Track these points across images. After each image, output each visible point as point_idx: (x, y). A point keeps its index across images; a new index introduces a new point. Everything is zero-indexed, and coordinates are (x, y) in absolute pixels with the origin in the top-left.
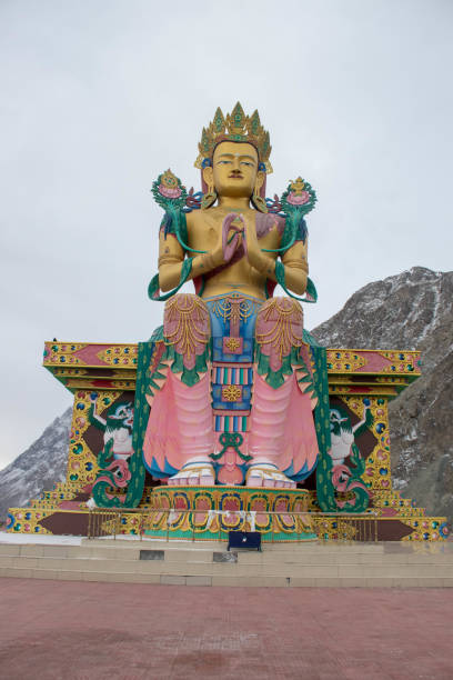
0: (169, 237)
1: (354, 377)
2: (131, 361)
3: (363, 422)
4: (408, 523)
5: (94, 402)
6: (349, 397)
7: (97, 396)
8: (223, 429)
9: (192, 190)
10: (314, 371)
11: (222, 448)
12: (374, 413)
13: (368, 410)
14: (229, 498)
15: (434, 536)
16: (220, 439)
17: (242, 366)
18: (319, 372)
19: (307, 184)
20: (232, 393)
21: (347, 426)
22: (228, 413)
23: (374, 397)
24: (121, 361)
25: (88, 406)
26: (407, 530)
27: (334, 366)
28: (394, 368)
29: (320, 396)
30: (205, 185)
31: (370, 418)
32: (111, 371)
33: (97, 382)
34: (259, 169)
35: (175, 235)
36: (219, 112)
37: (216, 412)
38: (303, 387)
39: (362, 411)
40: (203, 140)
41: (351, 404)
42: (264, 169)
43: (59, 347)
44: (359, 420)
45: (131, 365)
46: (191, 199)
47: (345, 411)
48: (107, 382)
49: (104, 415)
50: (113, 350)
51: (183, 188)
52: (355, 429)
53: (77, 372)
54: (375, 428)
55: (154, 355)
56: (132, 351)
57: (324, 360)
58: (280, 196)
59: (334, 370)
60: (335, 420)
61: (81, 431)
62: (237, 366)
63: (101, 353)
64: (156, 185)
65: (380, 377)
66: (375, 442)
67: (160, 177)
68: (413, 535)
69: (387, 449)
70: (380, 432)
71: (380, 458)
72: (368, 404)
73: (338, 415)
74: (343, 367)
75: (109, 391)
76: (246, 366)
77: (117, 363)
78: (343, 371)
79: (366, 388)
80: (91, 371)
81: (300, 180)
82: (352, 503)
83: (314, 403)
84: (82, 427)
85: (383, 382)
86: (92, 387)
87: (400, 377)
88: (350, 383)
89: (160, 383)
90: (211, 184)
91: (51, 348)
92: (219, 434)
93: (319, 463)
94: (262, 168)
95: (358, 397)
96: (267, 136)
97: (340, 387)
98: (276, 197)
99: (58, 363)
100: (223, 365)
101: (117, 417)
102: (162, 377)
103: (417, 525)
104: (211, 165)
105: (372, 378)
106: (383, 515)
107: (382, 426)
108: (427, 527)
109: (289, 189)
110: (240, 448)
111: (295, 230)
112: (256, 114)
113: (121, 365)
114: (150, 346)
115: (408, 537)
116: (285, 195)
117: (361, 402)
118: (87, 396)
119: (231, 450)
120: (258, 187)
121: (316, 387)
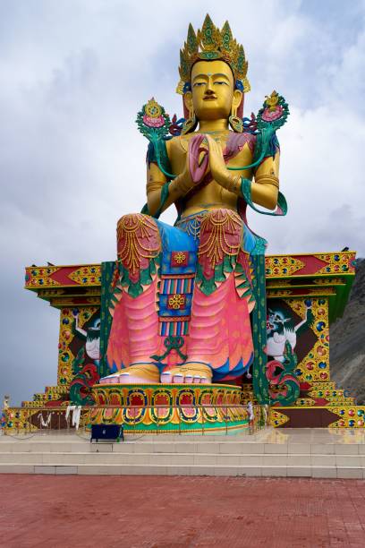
0: (153, 165)
1: (293, 281)
2: (97, 280)
3: (305, 321)
4: (335, 412)
5: (76, 317)
6: (291, 300)
7: (78, 312)
8: (167, 334)
9: (175, 116)
10: (252, 277)
11: (166, 350)
12: (314, 313)
13: (309, 311)
14: (160, 394)
15: (359, 423)
16: (165, 342)
17: (186, 277)
18: (257, 278)
19: (281, 98)
20: (175, 301)
21: (290, 325)
22: (172, 319)
23: (315, 298)
24: (89, 280)
25: (71, 321)
26: (335, 418)
27: (272, 271)
28: (329, 270)
29: (258, 300)
30: (186, 111)
31: (311, 317)
32: (83, 290)
33: (75, 300)
34: (235, 88)
35: (156, 163)
36: (191, 29)
37: (162, 320)
38: (241, 292)
39: (303, 311)
40: (181, 63)
41: (294, 305)
42: (242, 88)
43: (37, 272)
44: (302, 320)
45: (97, 282)
46: (175, 125)
47: (288, 312)
48: (84, 300)
49: (85, 327)
50: (82, 270)
51: (167, 117)
52: (297, 328)
53: (56, 292)
54: (315, 326)
55: (115, 272)
56: (97, 270)
57: (263, 266)
58: (256, 114)
59: (272, 275)
60: (279, 321)
61: (67, 343)
62: (183, 277)
63: (72, 274)
64: (141, 115)
65: (318, 278)
66: (316, 339)
67: (144, 107)
68: (339, 422)
69: (326, 345)
70: (320, 330)
71: (320, 353)
72: (309, 305)
73: (282, 317)
74: (280, 271)
75: (88, 307)
76: (190, 276)
77: (85, 282)
78: (281, 275)
79: (307, 291)
80: (67, 291)
81: (275, 95)
82: (284, 394)
83: (251, 307)
84: (67, 338)
85: (320, 284)
86: (72, 304)
87: (336, 278)
88: (289, 286)
89: (118, 297)
90: (191, 109)
91: (31, 273)
92: (164, 338)
93: (254, 360)
94: (238, 87)
95: (300, 299)
96: (241, 50)
97: (282, 290)
98: (253, 115)
99: (38, 286)
100: (171, 277)
101: (95, 328)
102: (120, 291)
103: (343, 413)
104: (190, 89)
105: (310, 280)
106: (315, 405)
107: (323, 324)
108: (352, 415)
109: (265, 105)
110: (181, 349)
111: (265, 146)
112: (227, 26)
113: (90, 283)
114: (111, 265)
115: (334, 424)
116: (261, 112)
117: (303, 304)
118: (71, 313)
119: (173, 351)
120: (235, 107)
121: (254, 292)
